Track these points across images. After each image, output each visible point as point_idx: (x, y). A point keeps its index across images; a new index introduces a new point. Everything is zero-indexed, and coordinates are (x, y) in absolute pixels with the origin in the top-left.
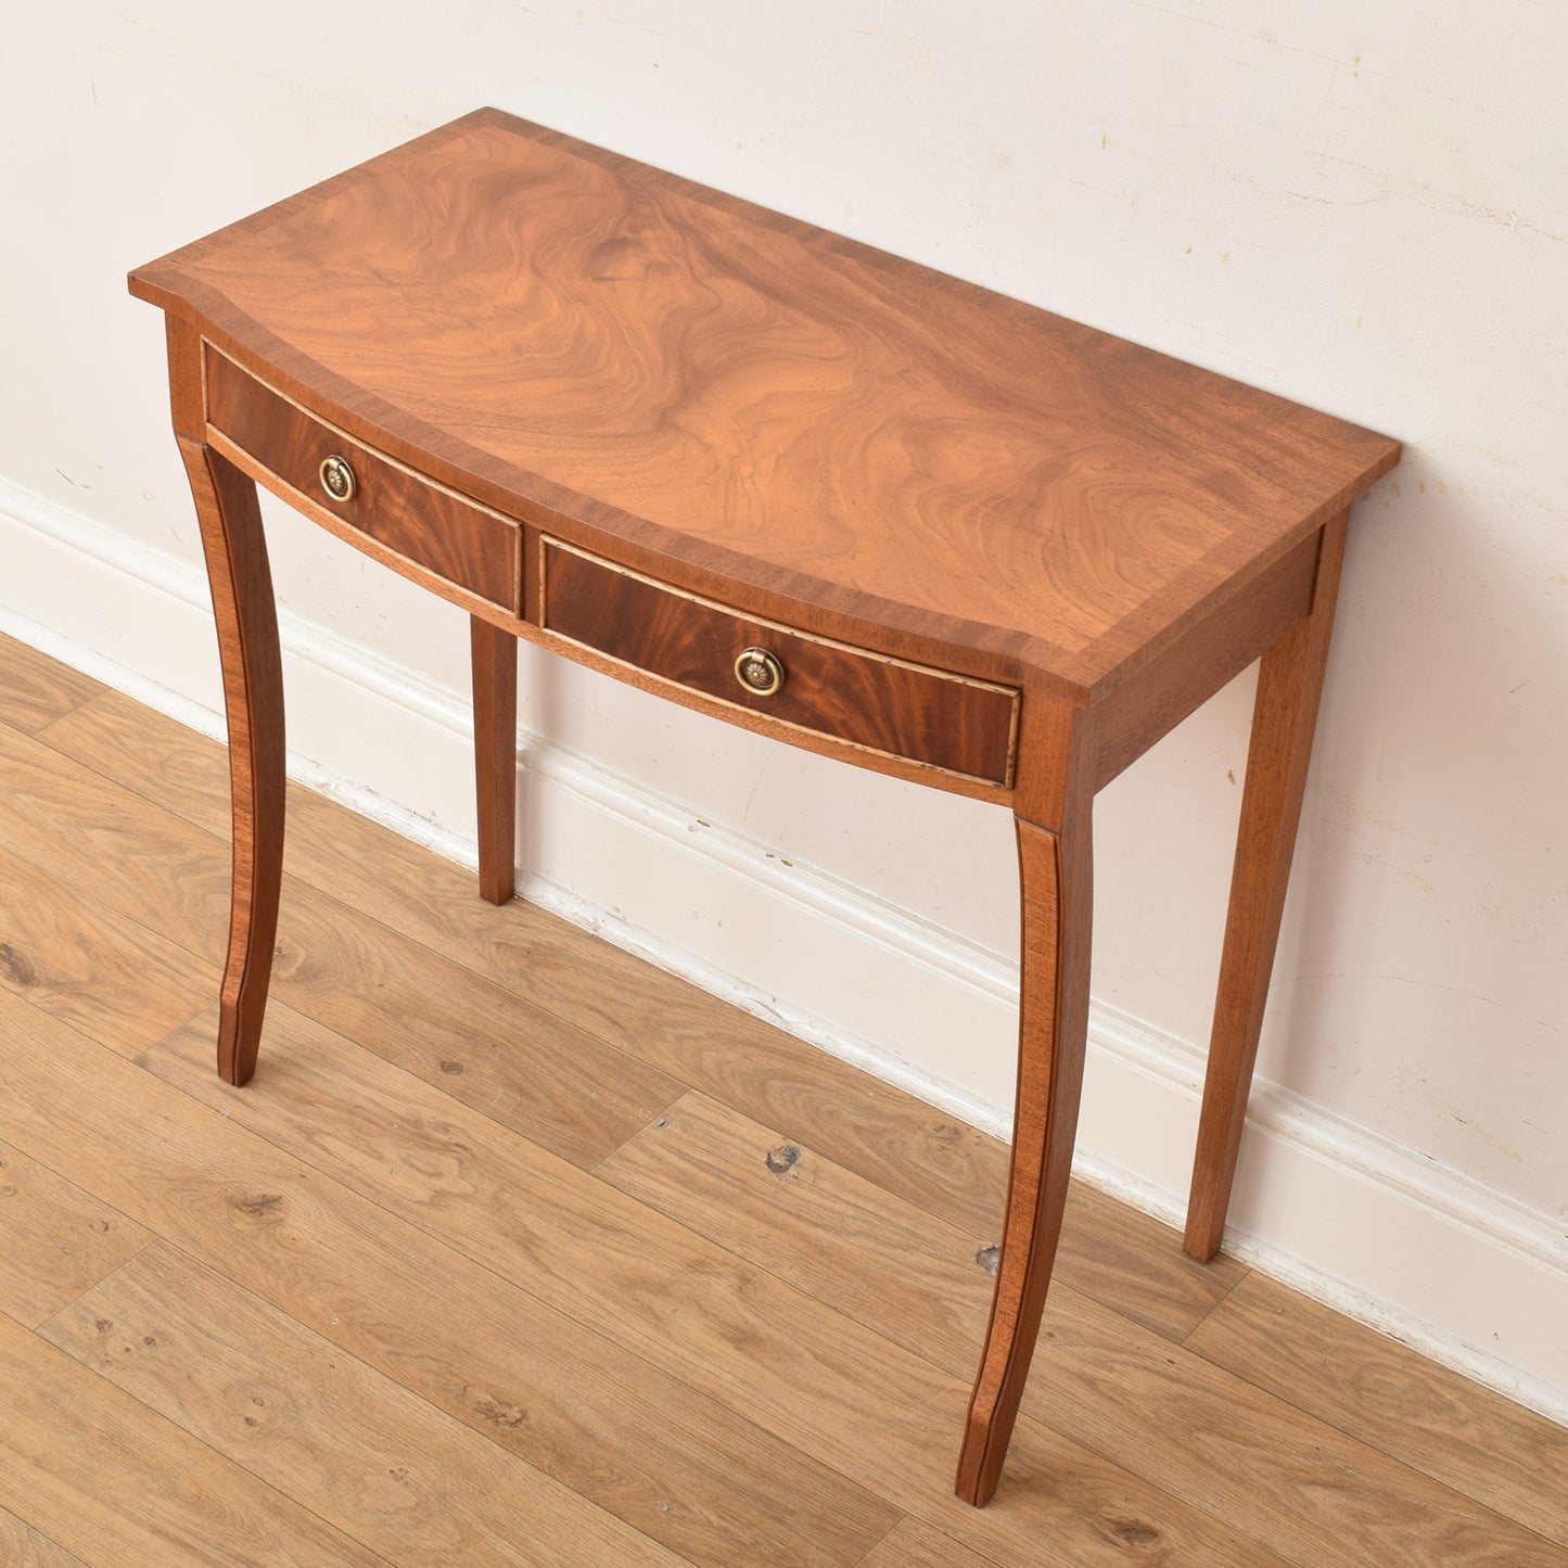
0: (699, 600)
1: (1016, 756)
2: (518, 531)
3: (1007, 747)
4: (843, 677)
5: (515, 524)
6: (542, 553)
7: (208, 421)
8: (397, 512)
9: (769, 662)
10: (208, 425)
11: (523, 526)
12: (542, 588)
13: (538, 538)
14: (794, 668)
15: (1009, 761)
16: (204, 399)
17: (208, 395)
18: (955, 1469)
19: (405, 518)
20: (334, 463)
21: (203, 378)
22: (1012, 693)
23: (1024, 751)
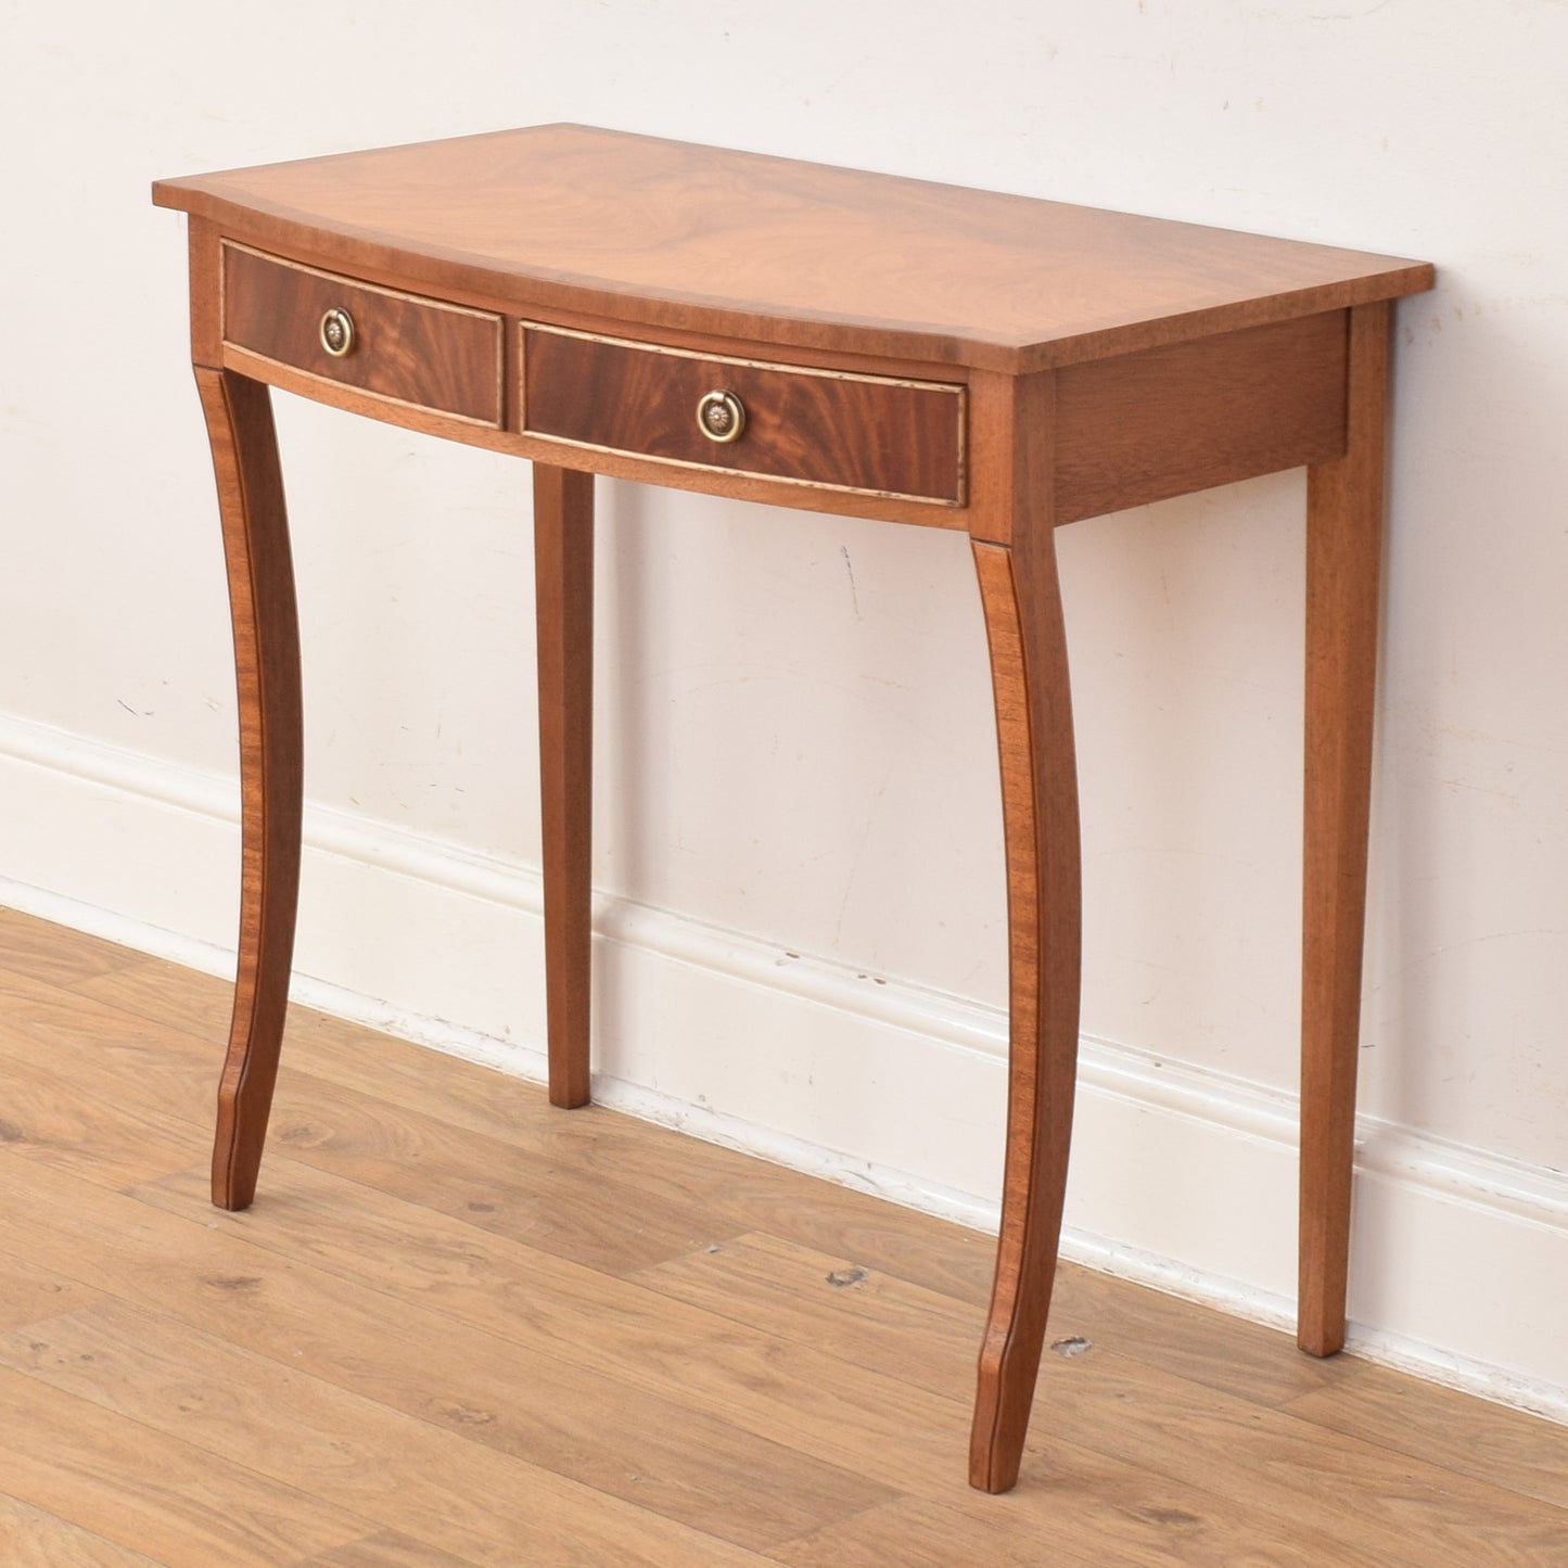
0: (664, 350)
1: (967, 465)
2: (499, 324)
3: (957, 454)
4: (800, 404)
5: (496, 318)
6: (521, 341)
7: (225, 339)
8: (391, 349)
9: (729, 401)
10: (225, 343)
11: (504, 318)
12: (521, 383)
13: (516, 326)
14: (754, 406)
15: (960, 471)
16: (222, 313)
17: (226, 309)
18: (968, 1447)
19: (399, 352)
20: (333, 313)
21: (222, 289)
22: (957, 389)
23: (974, 457)
